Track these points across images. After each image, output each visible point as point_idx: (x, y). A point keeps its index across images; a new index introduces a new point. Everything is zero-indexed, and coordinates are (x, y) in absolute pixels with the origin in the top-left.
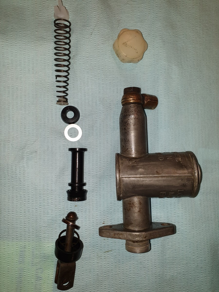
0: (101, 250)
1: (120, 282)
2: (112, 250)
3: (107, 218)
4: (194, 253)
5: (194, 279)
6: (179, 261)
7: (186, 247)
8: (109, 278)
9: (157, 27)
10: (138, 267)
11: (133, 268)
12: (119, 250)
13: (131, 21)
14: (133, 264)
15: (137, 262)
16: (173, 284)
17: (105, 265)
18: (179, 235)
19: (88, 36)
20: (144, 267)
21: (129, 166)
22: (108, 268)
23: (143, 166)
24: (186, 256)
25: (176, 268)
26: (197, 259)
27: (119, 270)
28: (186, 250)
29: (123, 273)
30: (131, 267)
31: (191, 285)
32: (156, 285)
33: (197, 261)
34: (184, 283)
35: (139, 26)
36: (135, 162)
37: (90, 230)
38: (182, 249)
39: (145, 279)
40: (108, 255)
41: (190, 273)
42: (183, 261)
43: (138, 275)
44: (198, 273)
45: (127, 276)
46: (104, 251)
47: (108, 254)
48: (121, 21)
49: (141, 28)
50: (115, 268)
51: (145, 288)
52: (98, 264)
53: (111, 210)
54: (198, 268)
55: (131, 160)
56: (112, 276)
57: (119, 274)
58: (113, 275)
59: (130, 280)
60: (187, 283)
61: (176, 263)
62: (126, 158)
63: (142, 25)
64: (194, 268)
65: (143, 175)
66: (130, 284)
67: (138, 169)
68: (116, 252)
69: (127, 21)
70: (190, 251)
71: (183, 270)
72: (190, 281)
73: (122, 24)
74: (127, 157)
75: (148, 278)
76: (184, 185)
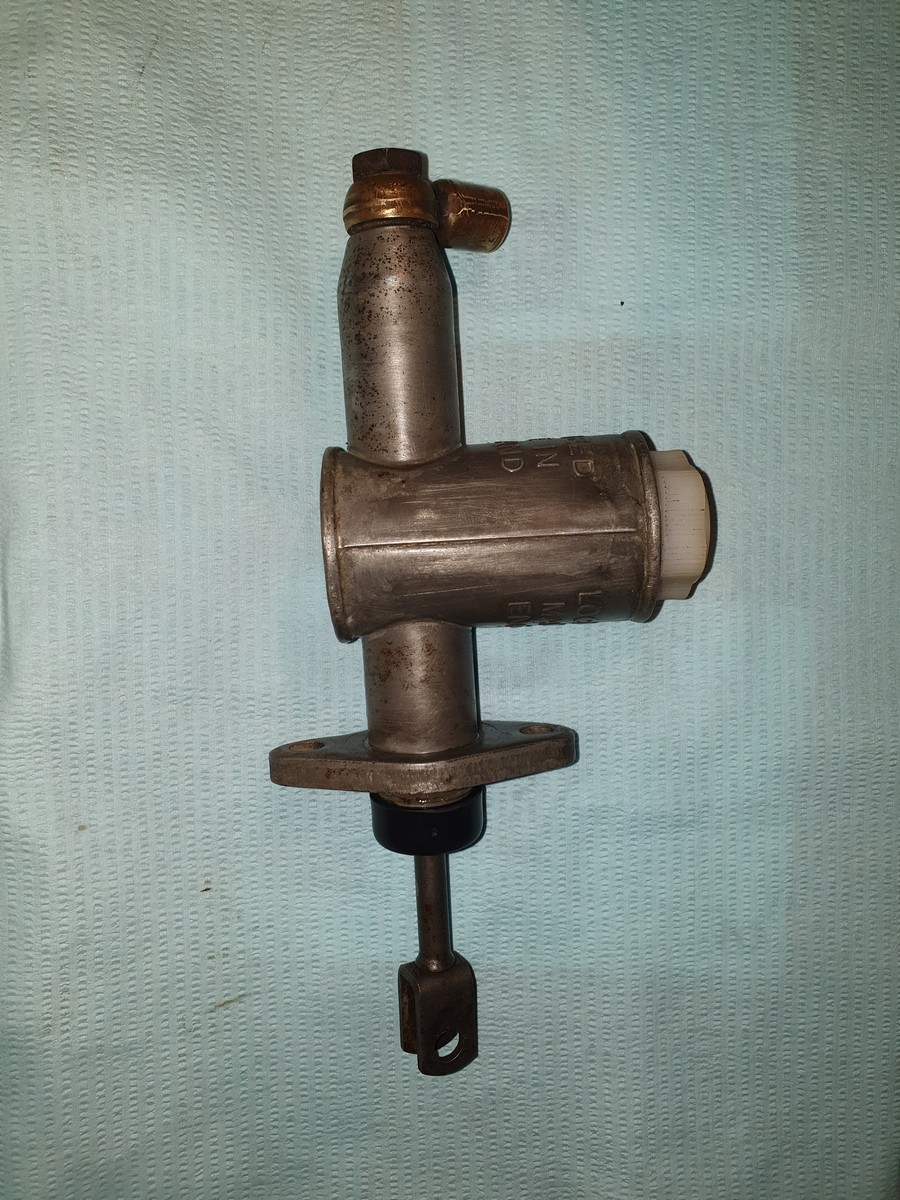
0: (198, 1002)
1: (276, 1120)
2: (243, 995)
3: (222, 865)
4: (577, 998)
5: (578, 1101)
6: (519, 1032)
7: (548, 977)
8: (229, 1109)
9: (437, 56)
10: (348, 1058)
11: (332, 1061)
12: (272, 994)
13: (328, 15)
14: (332, 1048)
15: (347, 1038)
16: (492, 1120)
17: (214, 1059)
18: (520, 930)
19: (124, 77)
20: (377, 1055)
21: (376, 500)
22: (228, 1071)
23: (435, 496)
24: (548, 1012)
25: (506, 1060)
26: (592, 1023)
27: (274, 1074)
28: (546, 989)
29: (289, 1083)
30: (320, 1057)
31: (564, 1123)
32: (421, 1119)
33: (591, 1029)
34: (536, 1119)
35: (362, 40)
36: (403, 482)
37: (149, 923)
38: (533, 984)
39: (376, 1100)
40: (227, 1019)
41: (564, 1079)
42: (535, 1031)
43: (348, 1088)
44: (593, 1076)
45: (305, 1093)
46: (211, 1004)
47: (227, 1012)
48: (281, 15)
49: (369, 47)
50: (256, 1067)
51: (377, 1131)
52: (184, 1061)
53: (238, 835)
54: (592, 1057)
55: (388, 474)
56: (243, 1099)
57: (274, 1088)
58: (245, 1096)
59: (318, 1109)
60: (549, 1116)
61: (505, 1041)
62: (365, 465)
63: (376, 36)
64: (579, 1057)
65: (436, 536)
66: (319, 1122)
67: (413, 510)
68: (259, 1002)
69: (310, 15)
70: (561, 990)
71: (536, 1068)
72: (563, 1109)
73: (283, 30)
74: (372, 461)
75: (392, 1093)
76: (602, 572)
